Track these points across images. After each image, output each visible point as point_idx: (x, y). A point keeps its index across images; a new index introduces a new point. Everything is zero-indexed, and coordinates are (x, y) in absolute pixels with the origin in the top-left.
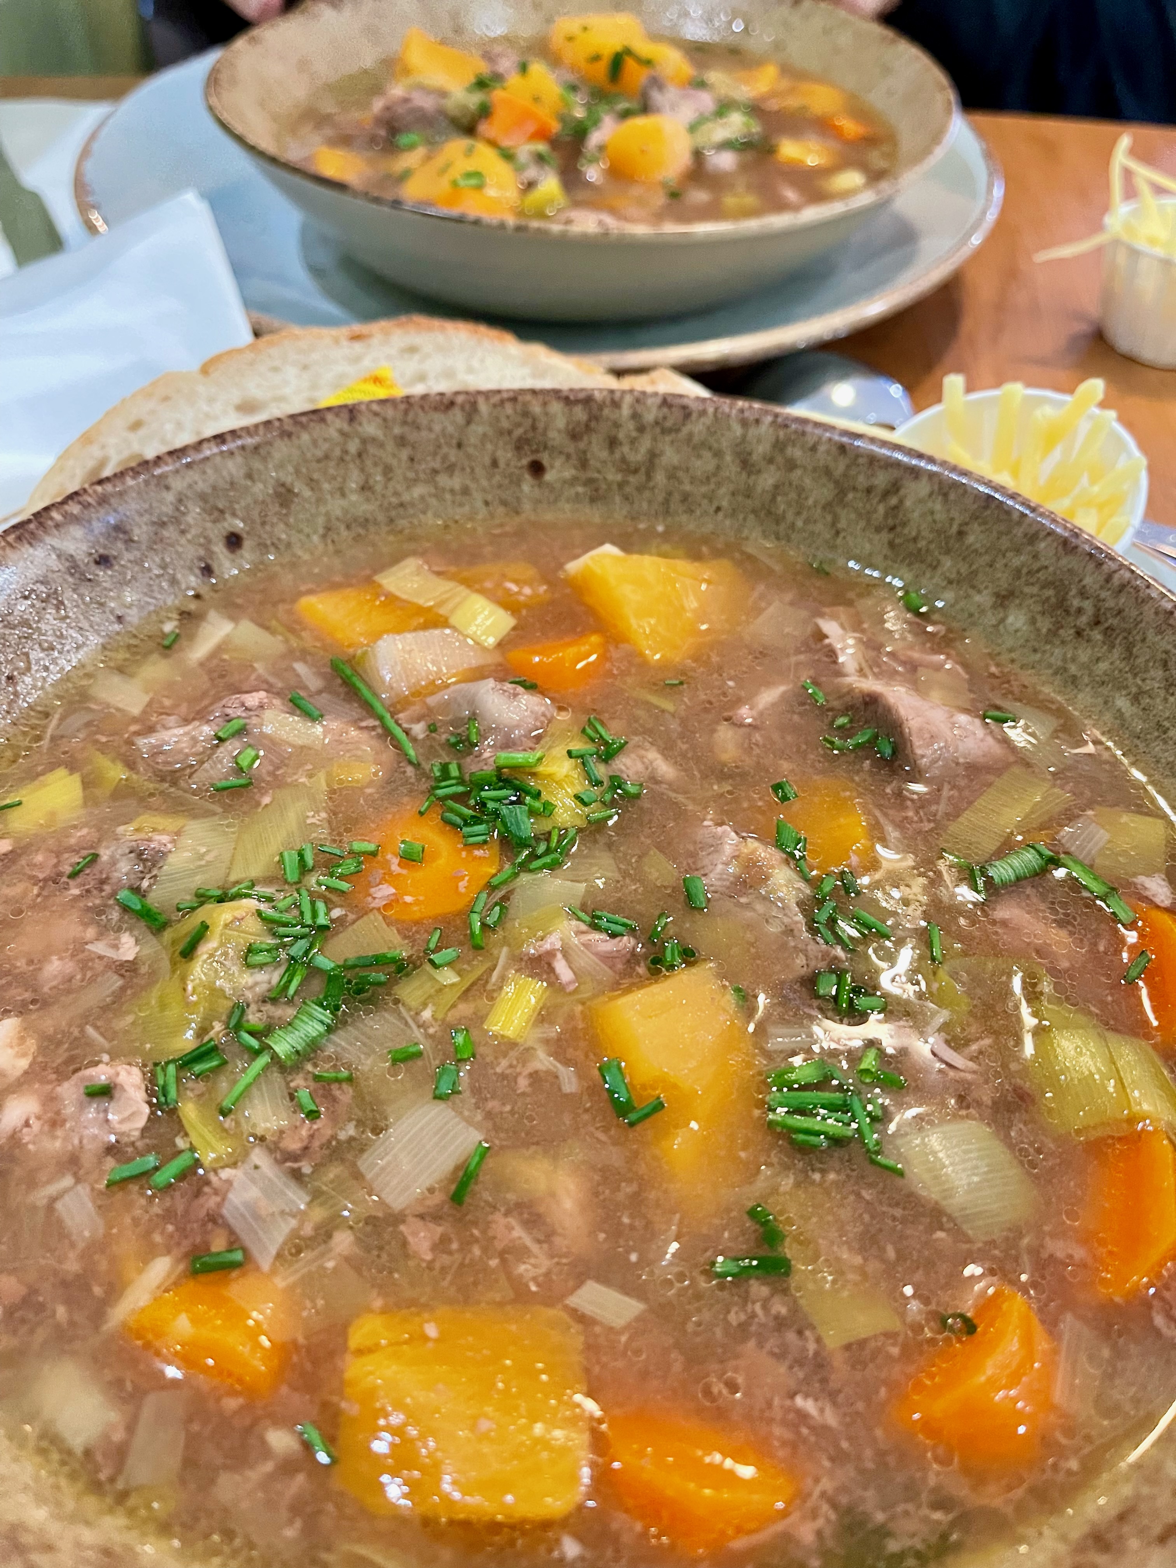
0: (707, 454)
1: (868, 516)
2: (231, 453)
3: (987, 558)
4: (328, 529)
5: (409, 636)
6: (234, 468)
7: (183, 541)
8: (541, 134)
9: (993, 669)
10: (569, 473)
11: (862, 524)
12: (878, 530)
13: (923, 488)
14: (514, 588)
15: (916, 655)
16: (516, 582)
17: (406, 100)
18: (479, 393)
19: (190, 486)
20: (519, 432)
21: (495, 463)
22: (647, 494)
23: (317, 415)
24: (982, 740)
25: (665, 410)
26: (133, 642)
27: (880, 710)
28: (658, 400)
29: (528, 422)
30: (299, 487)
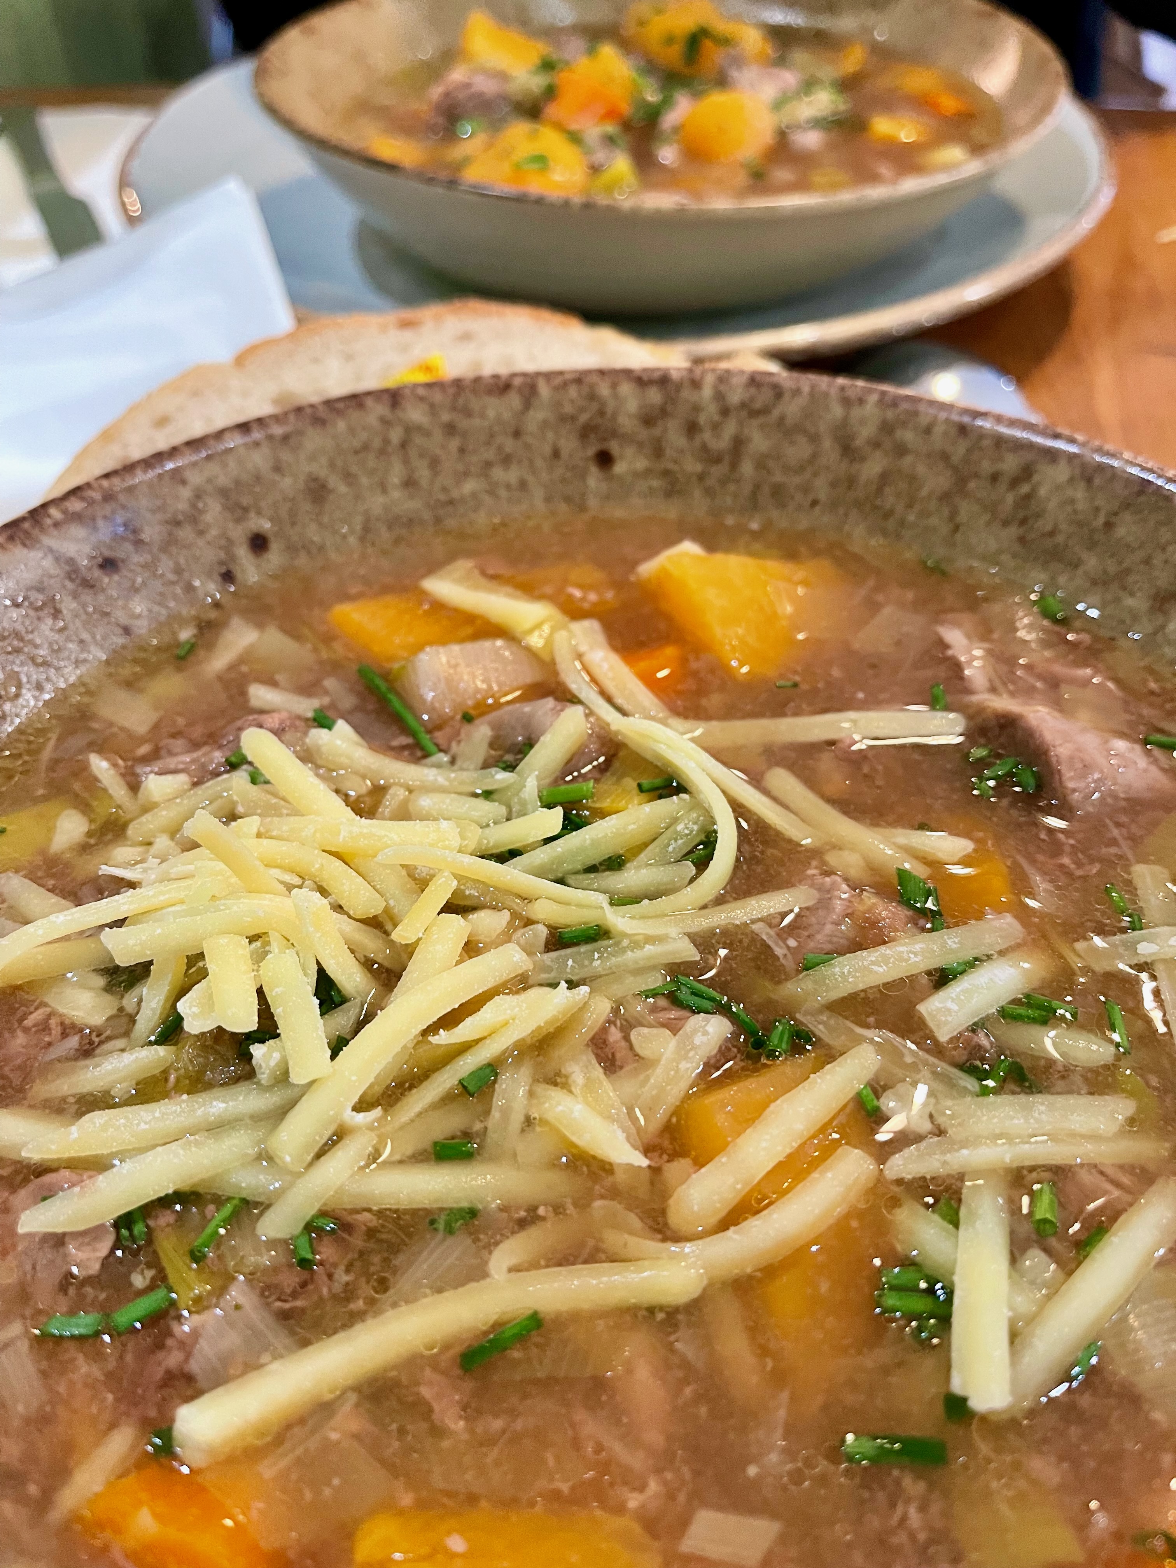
0: (802, 440)
1: (992, 508)
2: (257, 444)
3: (1141, 555)
4: (367, 529)
5: (456, 648)
6: (260, 460)
7: (201, 542)
8: (611, 114)
9: (1153, 685)
10: (641, 464)
11: (986, 517)
12: (1006, 523)
13: (1061, 473)
14: (577, 593)
15: (1059, 669)
16: (581, 586)
17: (468, 85)
18: (538, 374)
19: (209, 481)
20: (584, 418)
21: (556, 454)
22: (732, 487)
23: (356, 400)
24: (1145, 771)
25: (753, 390)
26: (142, 655)
27: (1020, 734)
28: (744, 379)
29: (595, 406)
30: (336, 483)
